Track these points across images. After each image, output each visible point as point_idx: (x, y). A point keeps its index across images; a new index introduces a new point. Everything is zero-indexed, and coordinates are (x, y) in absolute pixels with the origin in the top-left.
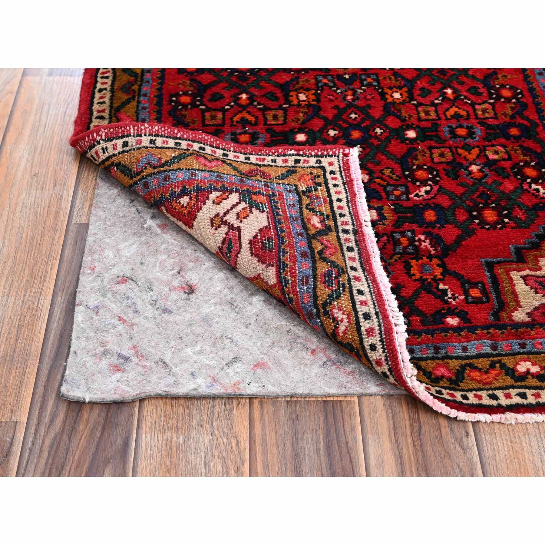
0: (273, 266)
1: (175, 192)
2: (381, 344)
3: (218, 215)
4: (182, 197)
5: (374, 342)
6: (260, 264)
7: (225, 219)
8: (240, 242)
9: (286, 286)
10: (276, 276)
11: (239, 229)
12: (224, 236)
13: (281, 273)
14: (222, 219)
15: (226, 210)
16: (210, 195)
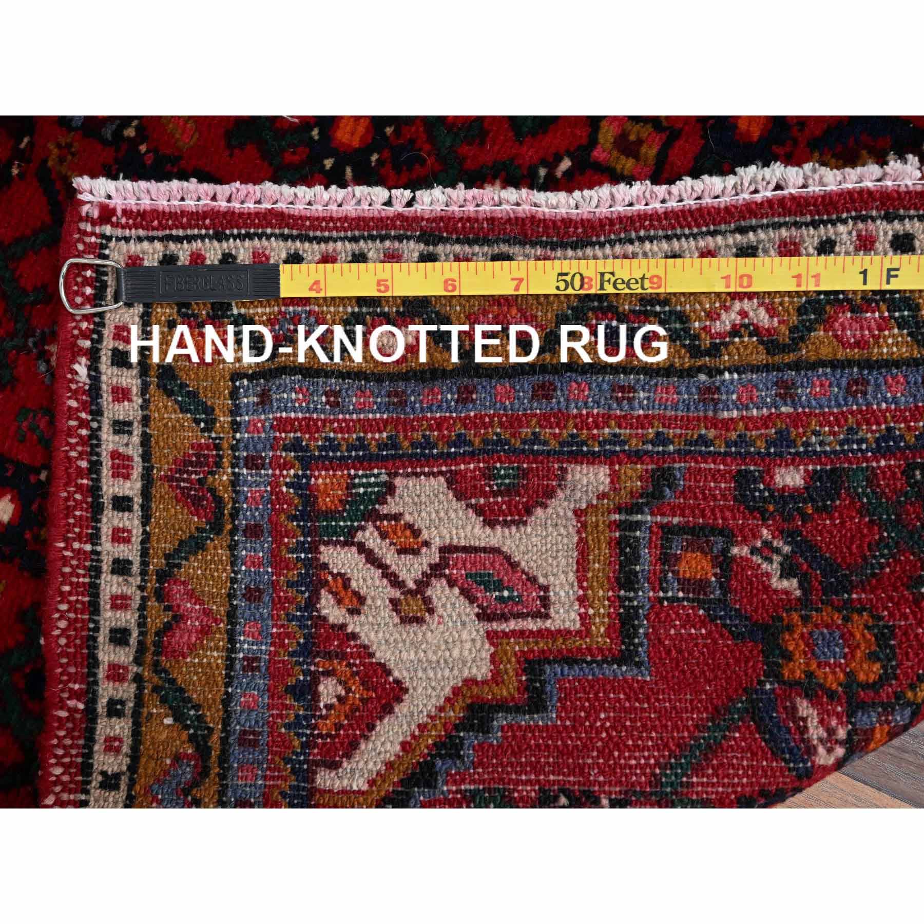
0: (564, 470)
1: (297, 716)
2: (825, 226)
3: (394, 603)
4: (316, 696)
5: (816, 241)
6: (553, 503)
7: (411, 585)
8: (484, 550)
9: (624, 443)
10: (593, 463)
11: (446, 550)
12: (456, 591)
13: (589, 452)
14: (410, 592)
15: (385, 581)
16: (331, 620)
